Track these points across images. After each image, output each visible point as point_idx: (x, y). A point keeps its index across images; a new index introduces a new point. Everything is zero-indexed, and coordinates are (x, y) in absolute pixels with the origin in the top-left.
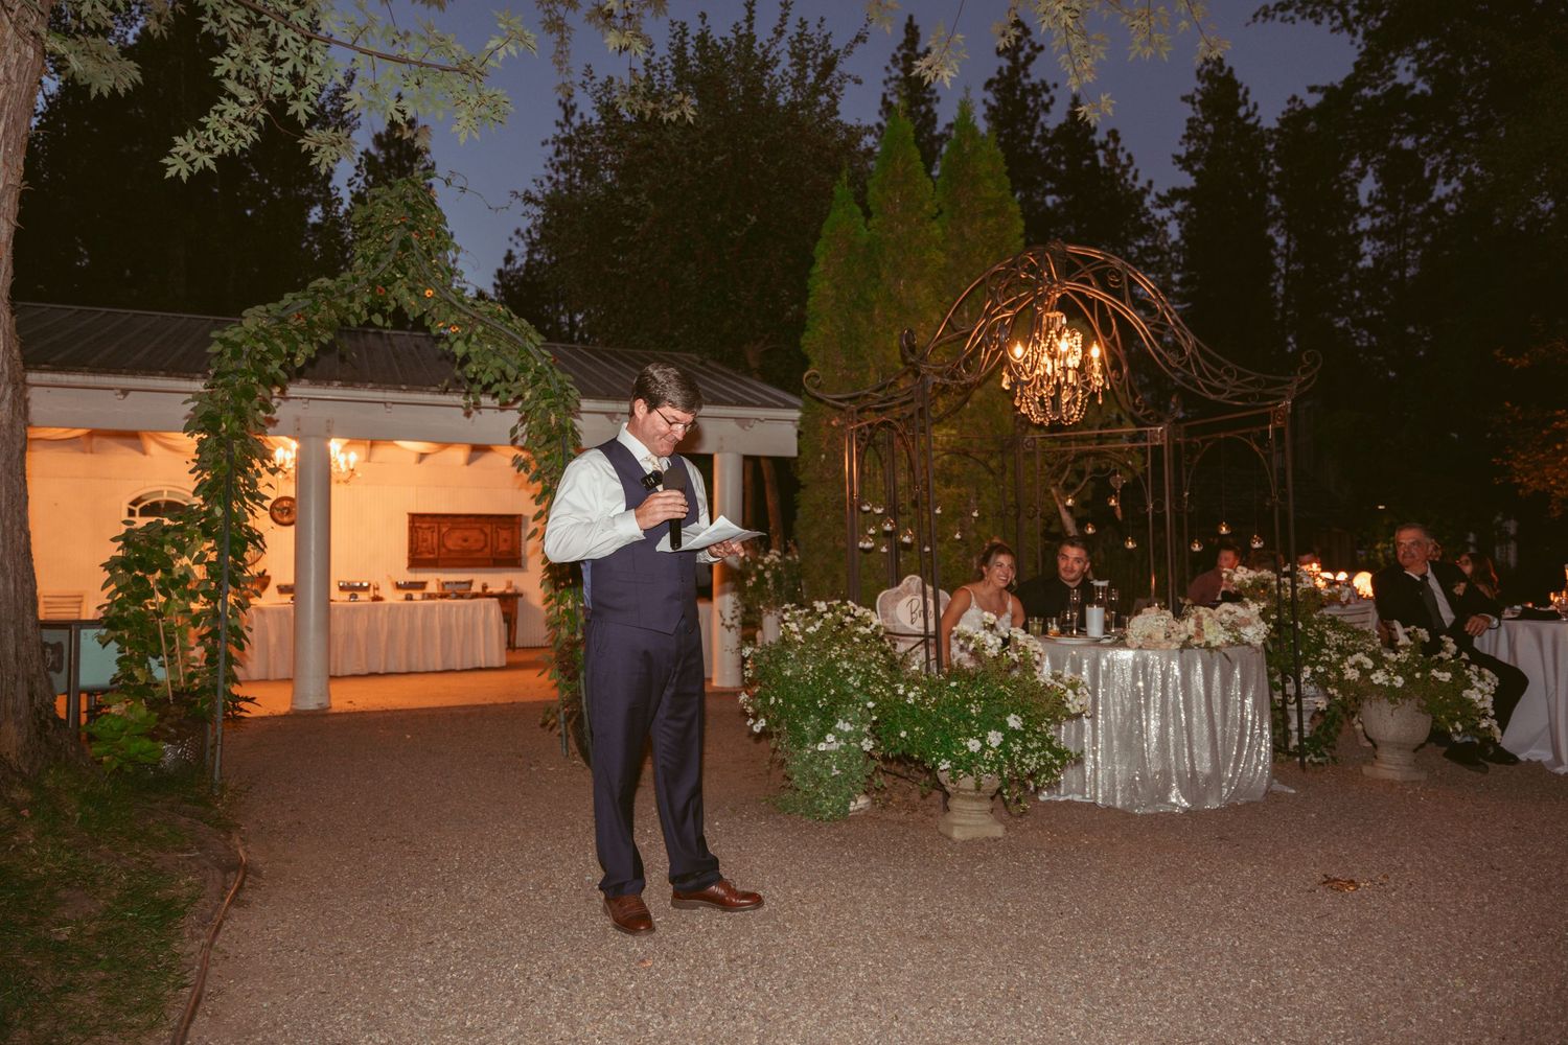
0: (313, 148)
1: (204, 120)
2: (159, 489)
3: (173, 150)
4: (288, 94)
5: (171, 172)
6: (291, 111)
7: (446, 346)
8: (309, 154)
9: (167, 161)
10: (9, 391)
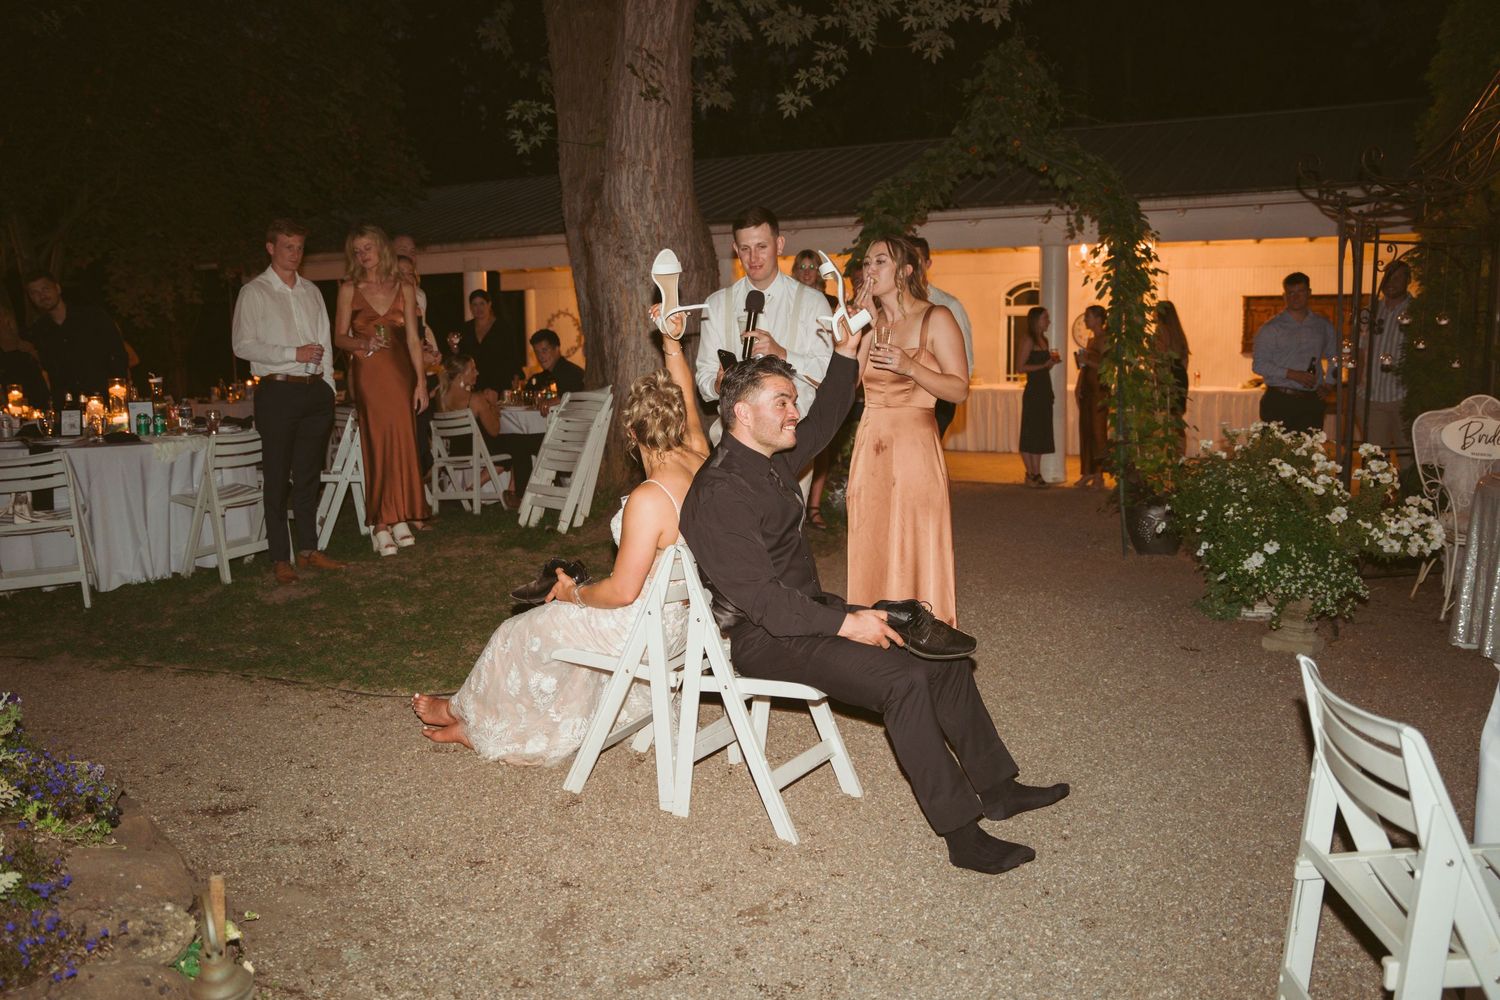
0: (920, 48)
1: (797, 76)
2: (1026, 281)
3: (781, 102)
4: (859, 35)
5: (786, 114)
6: (862, 46)
7: (1047, 182)
8: (920, 53)
9: (783, 108)
10: (696, 275)
